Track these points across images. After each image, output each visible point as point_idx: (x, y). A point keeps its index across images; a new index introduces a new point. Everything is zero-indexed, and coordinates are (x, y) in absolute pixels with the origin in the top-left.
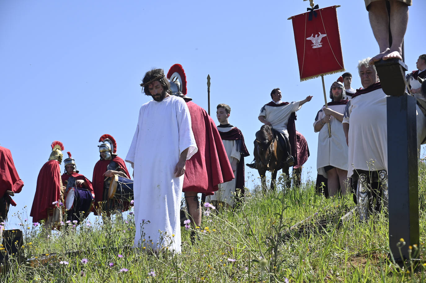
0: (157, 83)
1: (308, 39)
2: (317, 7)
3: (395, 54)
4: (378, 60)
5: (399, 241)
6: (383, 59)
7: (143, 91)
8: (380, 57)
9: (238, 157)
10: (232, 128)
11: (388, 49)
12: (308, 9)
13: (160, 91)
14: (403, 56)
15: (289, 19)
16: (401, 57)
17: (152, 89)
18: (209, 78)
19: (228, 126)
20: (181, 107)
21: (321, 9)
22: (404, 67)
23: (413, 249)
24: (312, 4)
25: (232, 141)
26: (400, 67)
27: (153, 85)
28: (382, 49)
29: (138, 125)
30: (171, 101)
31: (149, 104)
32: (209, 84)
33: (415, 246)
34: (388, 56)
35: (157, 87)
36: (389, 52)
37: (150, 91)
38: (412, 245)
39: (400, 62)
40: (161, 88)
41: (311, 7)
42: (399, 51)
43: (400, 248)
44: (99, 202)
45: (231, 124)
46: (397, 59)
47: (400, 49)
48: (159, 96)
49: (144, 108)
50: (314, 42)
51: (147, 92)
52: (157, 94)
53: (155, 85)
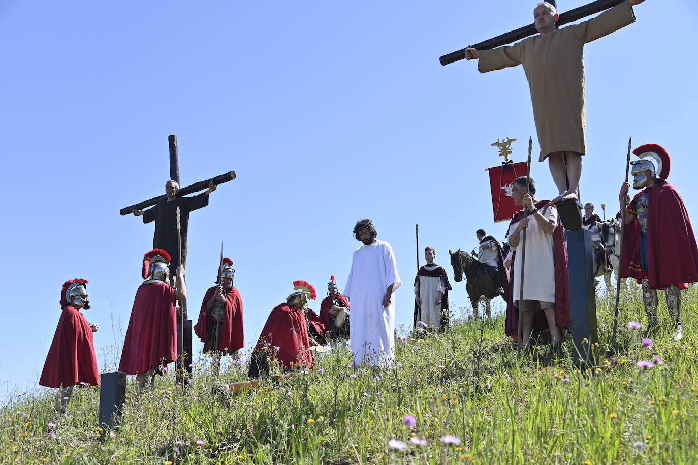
0: (365, 230)
1: (502, 188)
2: (511, 161)
3: (572, 195)
4: (558, 201)
5: (583, 340)
6: (562, 200)
7: (355, 237)
8: (560, 199)
9: (443, 290)
10: (437, 267)
11: (566, 191)
12: (503, 163)
13: (368, 236)
14: (579, 197)
15: (486, 170)
16: (577, 198)
17: (361, 235)
18: (417, 226)
19: (434, 265)
20: (387, 250)
21: (514, 164)
22: (580, 206)
23: (595, 346)
24: (507, 159)
25: (437, 278)
26: (577, 206)
27: (362, 231)
28: (561, 192)
29: (352, 267)
30: (378, 245)
31: (360, 249)
32: (417, 231)
33: (597, 343)
34: (567, 197)
35: (365, 233)
36: (567, 194)
37: (360, 237)
38: (594, 344)
39: (577, 202)
40: (368, 234)
41: (506, 162)
42: (575, 193)
43: (584, 346)
44: (327, 332)
45: (436, 264)
46: (574, 199)
47: (576, 191)
48: (367, 241)
49: (357, 252)
50: (507, 190)
51: (358, 238)
52: (366, 239)
53: (364, 232)
